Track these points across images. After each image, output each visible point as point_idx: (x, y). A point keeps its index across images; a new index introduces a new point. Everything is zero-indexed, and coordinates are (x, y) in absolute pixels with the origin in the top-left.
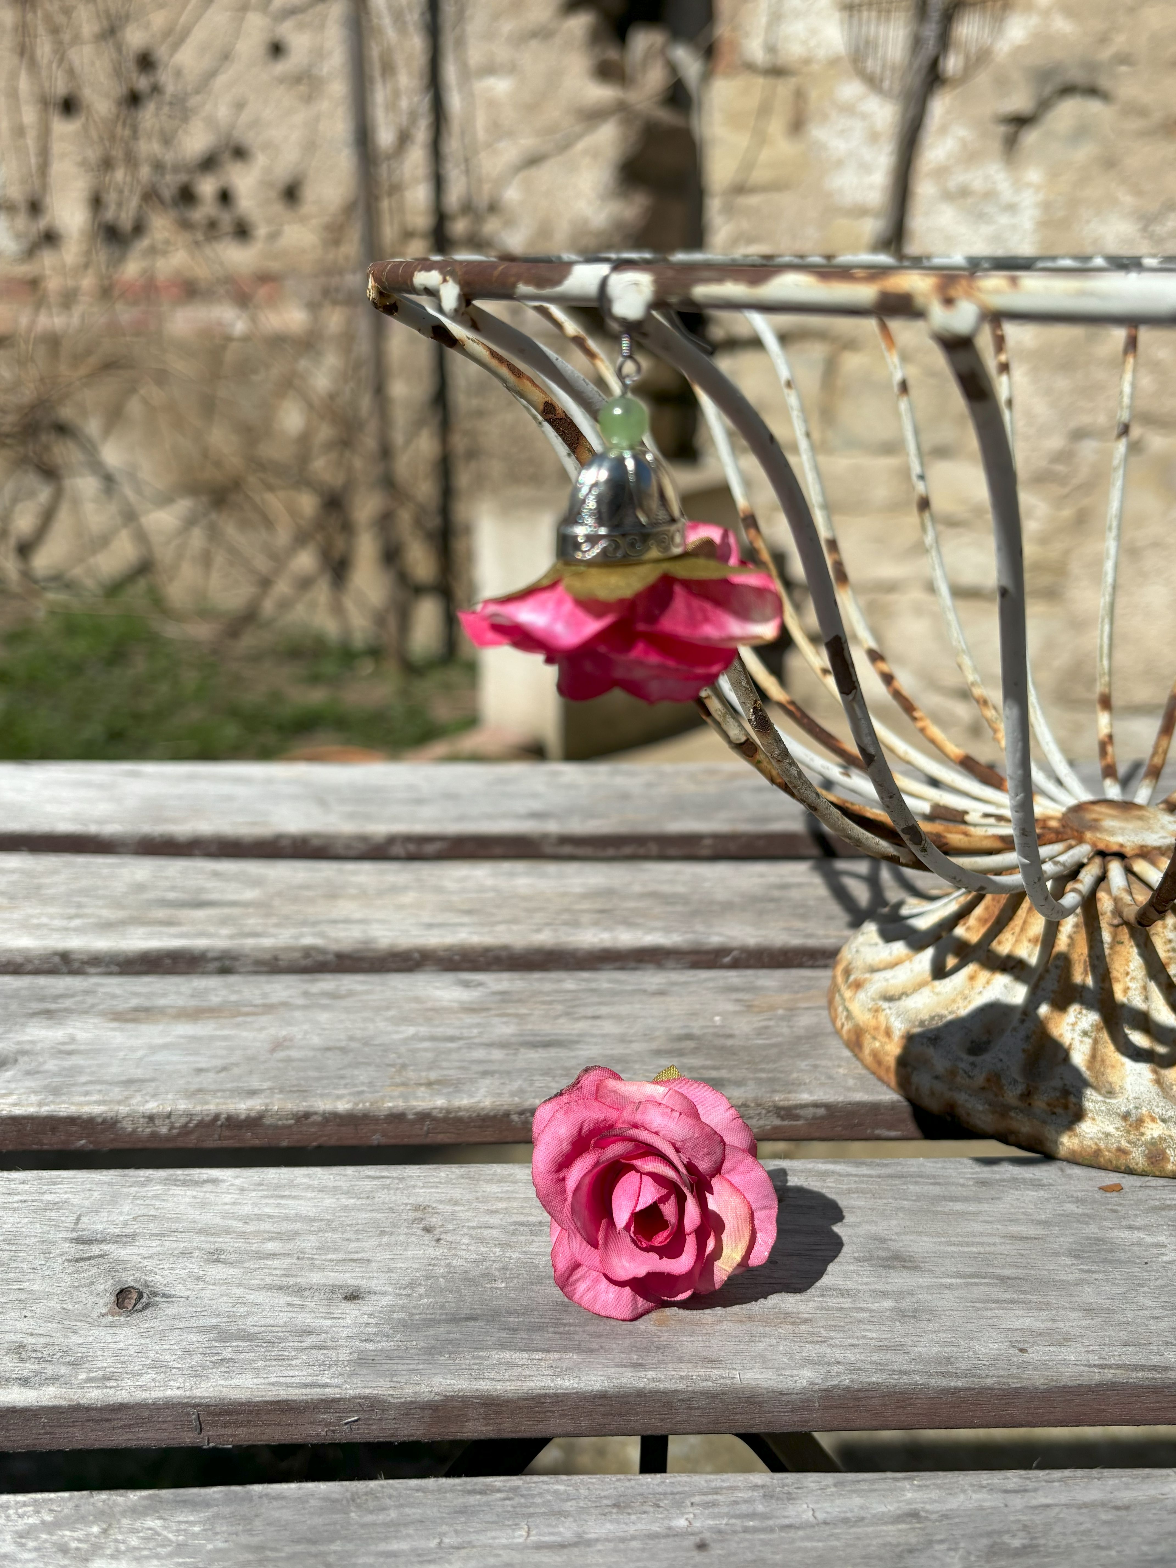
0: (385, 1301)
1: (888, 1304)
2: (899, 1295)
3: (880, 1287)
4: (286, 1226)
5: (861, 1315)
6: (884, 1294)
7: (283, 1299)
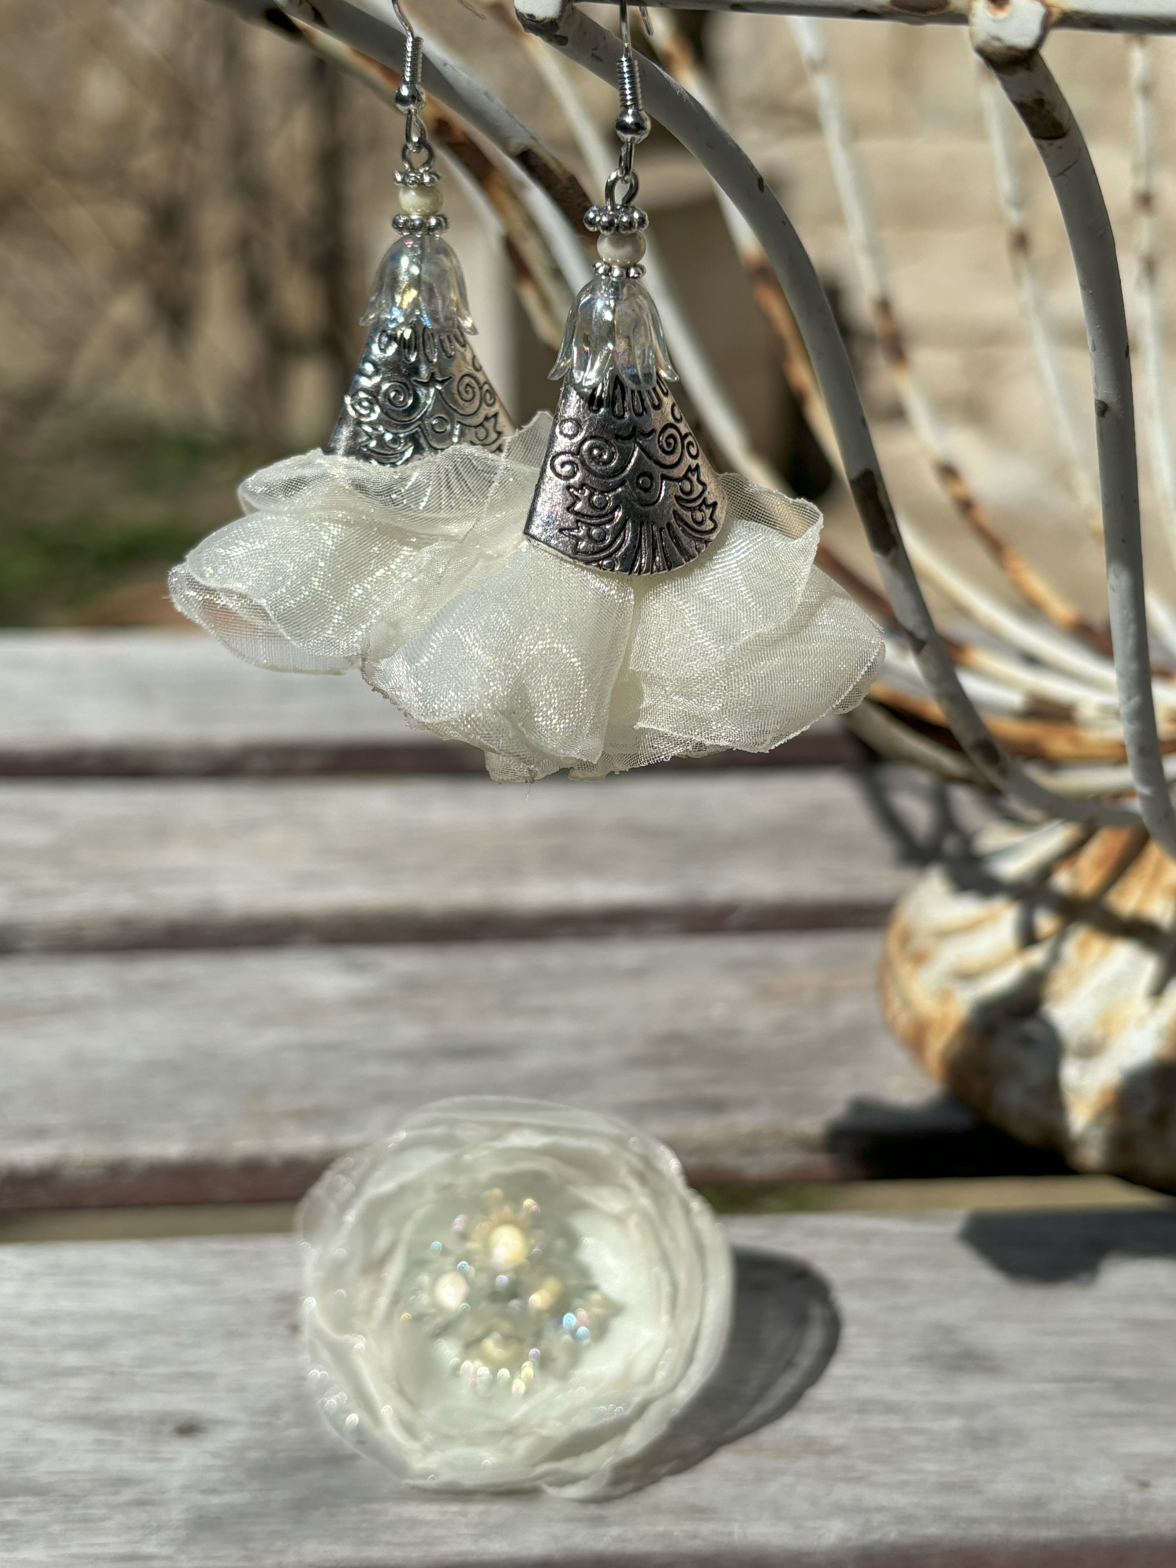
0: (235, 1435)
1: (954, 1423)
2: (971, 1410)
3: (943, 1397)
4: (94, 1329)
5: (915, 1440)
6: (949, 1410)
7: (87, 1436)
